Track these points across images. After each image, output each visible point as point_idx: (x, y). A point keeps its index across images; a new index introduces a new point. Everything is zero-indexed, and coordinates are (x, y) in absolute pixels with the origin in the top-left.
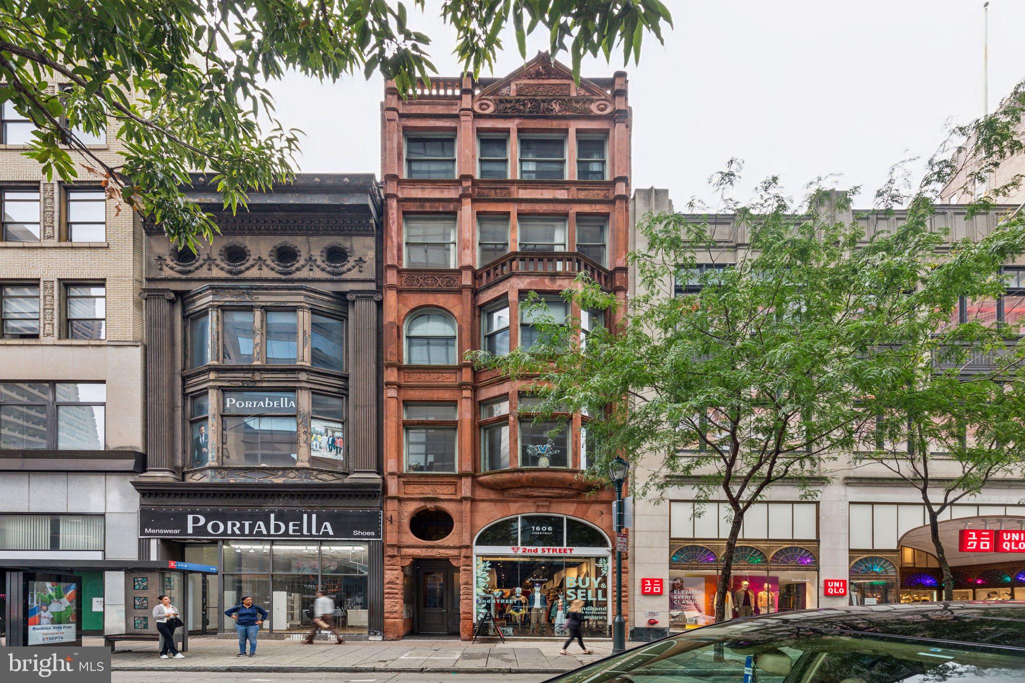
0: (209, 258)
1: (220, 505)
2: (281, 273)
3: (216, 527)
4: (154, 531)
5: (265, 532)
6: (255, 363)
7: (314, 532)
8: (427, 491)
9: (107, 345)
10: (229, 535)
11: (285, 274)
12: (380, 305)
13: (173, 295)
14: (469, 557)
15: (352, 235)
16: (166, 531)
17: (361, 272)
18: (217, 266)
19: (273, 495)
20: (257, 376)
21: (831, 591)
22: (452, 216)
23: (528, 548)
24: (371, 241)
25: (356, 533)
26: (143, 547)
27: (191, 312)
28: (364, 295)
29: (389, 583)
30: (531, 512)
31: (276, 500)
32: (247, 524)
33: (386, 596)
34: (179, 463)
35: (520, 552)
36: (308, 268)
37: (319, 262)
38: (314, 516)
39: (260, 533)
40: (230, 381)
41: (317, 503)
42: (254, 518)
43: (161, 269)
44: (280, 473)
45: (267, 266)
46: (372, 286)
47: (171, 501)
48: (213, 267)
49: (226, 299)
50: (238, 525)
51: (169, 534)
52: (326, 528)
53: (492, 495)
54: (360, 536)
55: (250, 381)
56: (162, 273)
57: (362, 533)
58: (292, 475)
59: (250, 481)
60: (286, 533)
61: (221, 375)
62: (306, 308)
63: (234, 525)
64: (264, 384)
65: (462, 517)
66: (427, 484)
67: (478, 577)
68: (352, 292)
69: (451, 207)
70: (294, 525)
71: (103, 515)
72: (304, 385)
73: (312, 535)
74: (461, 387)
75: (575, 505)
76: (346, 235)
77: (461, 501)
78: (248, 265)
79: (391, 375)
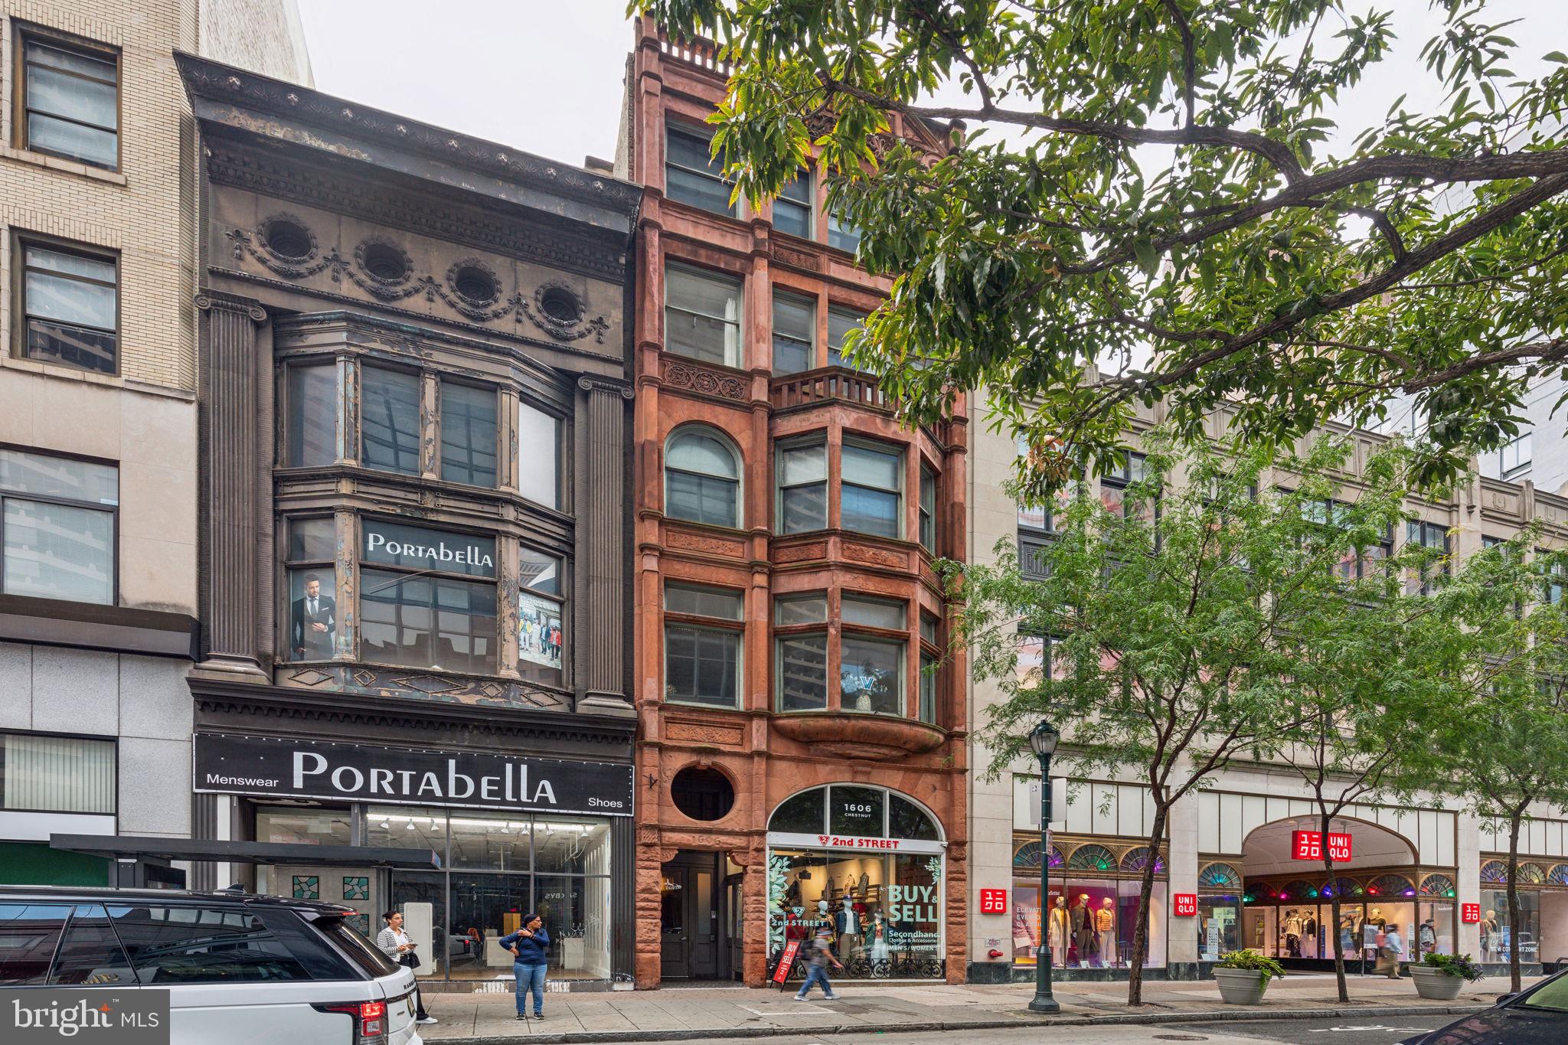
0: (336, 258)
1: (358, 736)
2: (467, 316)
3: (348, 779)
4: (224, 780)
5: (439, 793)
6: (427, 476)
7: (524, 798)
8: (701, 737)
9: (122, 389)
10: (373, 796)
11: (474, 319)
12: (629, 406)
13: (263, 315)
14: (760, 850)
15: (587, 275)
16: (250, 782)
17: (600, 342)
18: (351, 276)
19: (453, 725)
20: (430, 501)
21: (1181, 909)
22: (737, 280)
23: (841, 838)
24: (616, 293)
25: (593, 801)
26: (202, 812)
27: (292, 352)
28: (605, 384)
29: (643, 891)
30: (845, 780)
31: (458, 734)
32: (406, 775)
33: (640, 913)
34: (268, 647)
35: (830, 845)
36: (512, 316)
37: (532, 310)
38: (524, 768)
39: (429, 795)
40: (379, 502)
41: (529, 745)
42: (420, 766)
43: (240, 258)
44: (471, 686)
45: (444, 297)
46: (618, 372)
47: (260, 723)
48: (343, 276)
49: (373, 345)
50: (390, 776)
51: (256, 788)
52: (543, 790)
53: (793, 751)
54: (599, 808)
55: (416, 508)
56: (242, 264)
57: (603, 804)
58: (491, 691)
59: (417, 696)
60: (476, 797)
61: (363, 488)
62: (514, 389)
63: (382, 777)
64: (442, 518)
65: (751, 784)
66: (700, 724)
67: (772, 883)
68: (587, 375)
69: (737, 265)
70: (490, 783)
71: (113, 740)
72: (512, 529)
73: (520, 803)
74: (752, 568)
75: (901, 773)
76: (576, 272)
77: (750, 756)
78: (408, 286)
79: (649, 533)
